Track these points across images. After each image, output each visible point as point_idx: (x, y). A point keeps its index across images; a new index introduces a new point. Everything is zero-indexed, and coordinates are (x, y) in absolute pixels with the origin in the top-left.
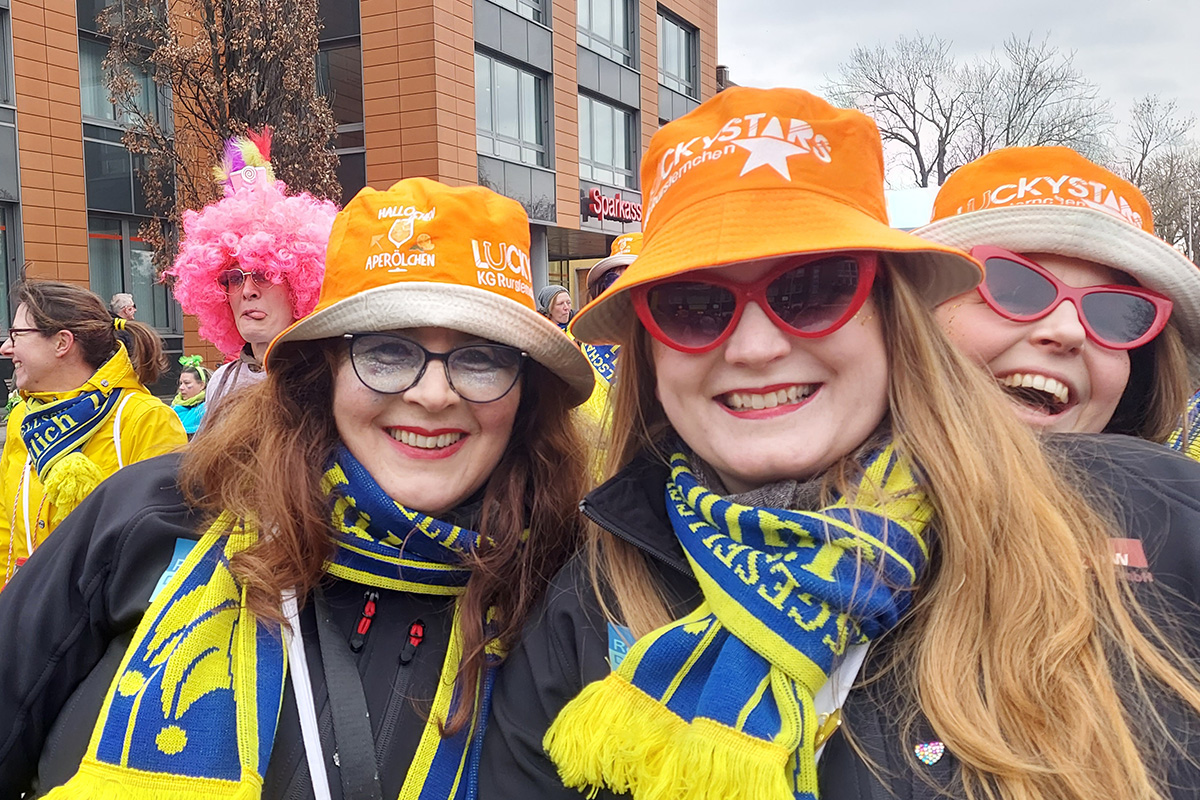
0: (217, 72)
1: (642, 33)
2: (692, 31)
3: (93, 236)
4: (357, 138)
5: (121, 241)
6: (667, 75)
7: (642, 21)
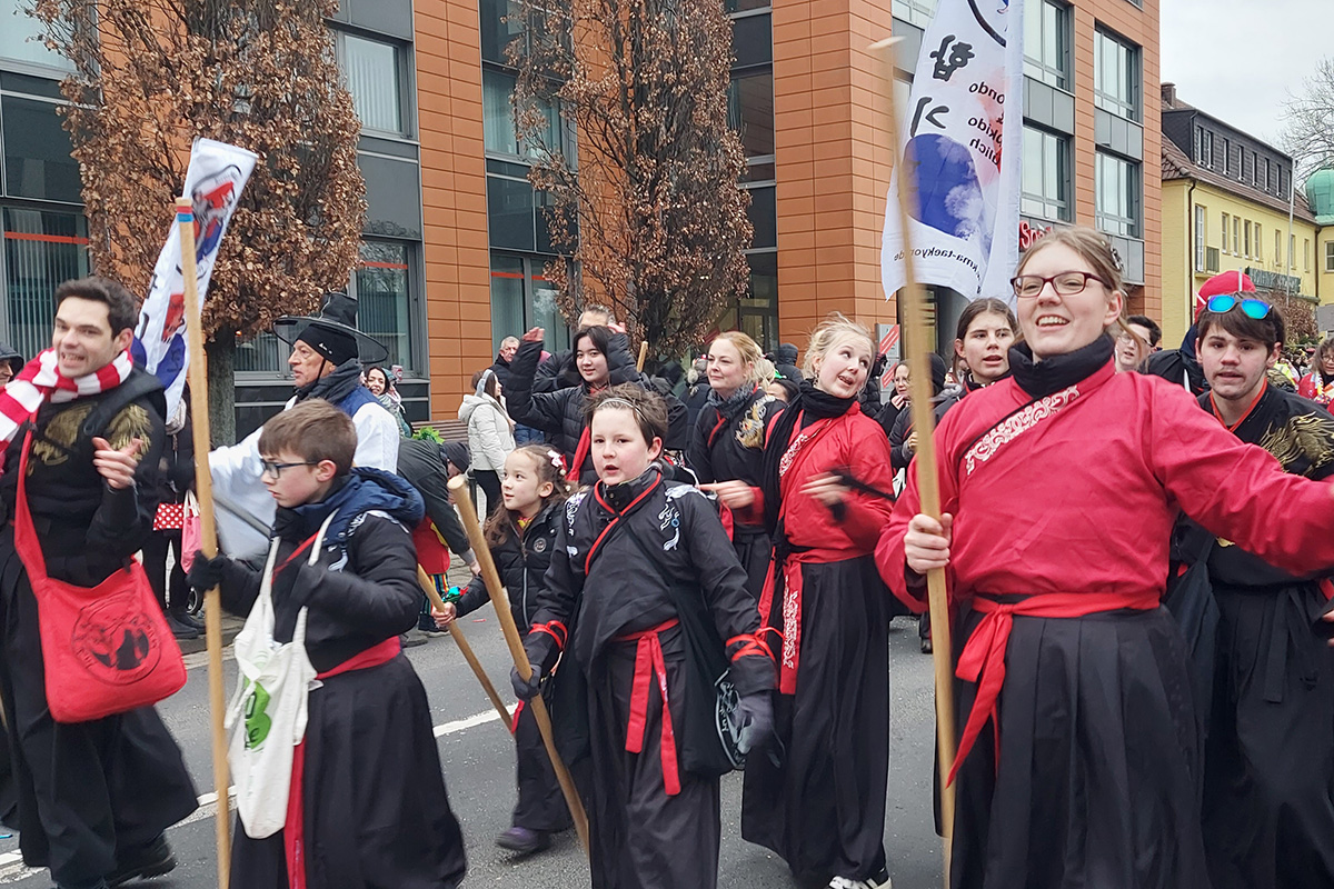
0: (625, 107)
1: (1078, 52)
2: (1134, 49)
3: (496, 274)
4: (768, 171)
5: (523, 280)
6: (1104, 96)
7: (1077, 39)
